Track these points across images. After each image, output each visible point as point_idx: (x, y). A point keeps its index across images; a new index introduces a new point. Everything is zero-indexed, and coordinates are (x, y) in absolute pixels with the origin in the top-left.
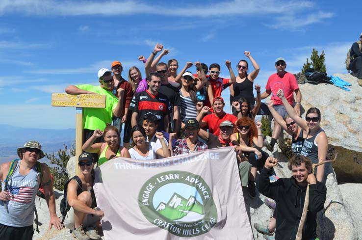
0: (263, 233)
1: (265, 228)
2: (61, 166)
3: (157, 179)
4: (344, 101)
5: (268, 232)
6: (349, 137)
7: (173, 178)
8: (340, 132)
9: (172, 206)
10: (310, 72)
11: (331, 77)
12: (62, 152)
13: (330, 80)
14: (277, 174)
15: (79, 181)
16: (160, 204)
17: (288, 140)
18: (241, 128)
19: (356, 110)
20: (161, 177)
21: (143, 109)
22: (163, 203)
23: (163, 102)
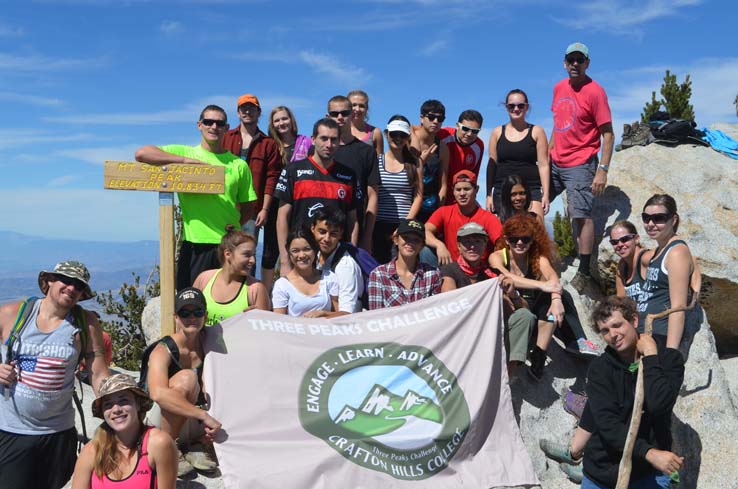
0: (559, 460)
1: (564, 450)
2: (126, 318)
3: (340, 355)
4: (733, 181)
5: (569, 458)
7: (372, 355)
8: (723, 248)
9: (369, 411)
10: (659, 119)
11: (705, 130)
12: (130, 290)
13: (704, 138)
14: (587, 336)
16: (344, 409)
17: (613, 265)
18: (514, 241)
20: (347, 353)
21: (304, 196)
22: (350, 407)
23: (345, 182)
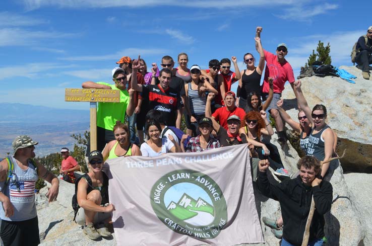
0: (271, 226)
3: (169, 178)
4: (350, 93)
6: (355, 129)
7: (184, 177)
8: (346, 125)
9: (182, 205)
10: (317, 65)
11: (337, 69)
13: (337, 73)
15: (89, 179)
16: (171, 203)
18: (249, 122)
19: (361, 103)
20: (173, 176)
22: (174, 202)
23: (173, 96)
